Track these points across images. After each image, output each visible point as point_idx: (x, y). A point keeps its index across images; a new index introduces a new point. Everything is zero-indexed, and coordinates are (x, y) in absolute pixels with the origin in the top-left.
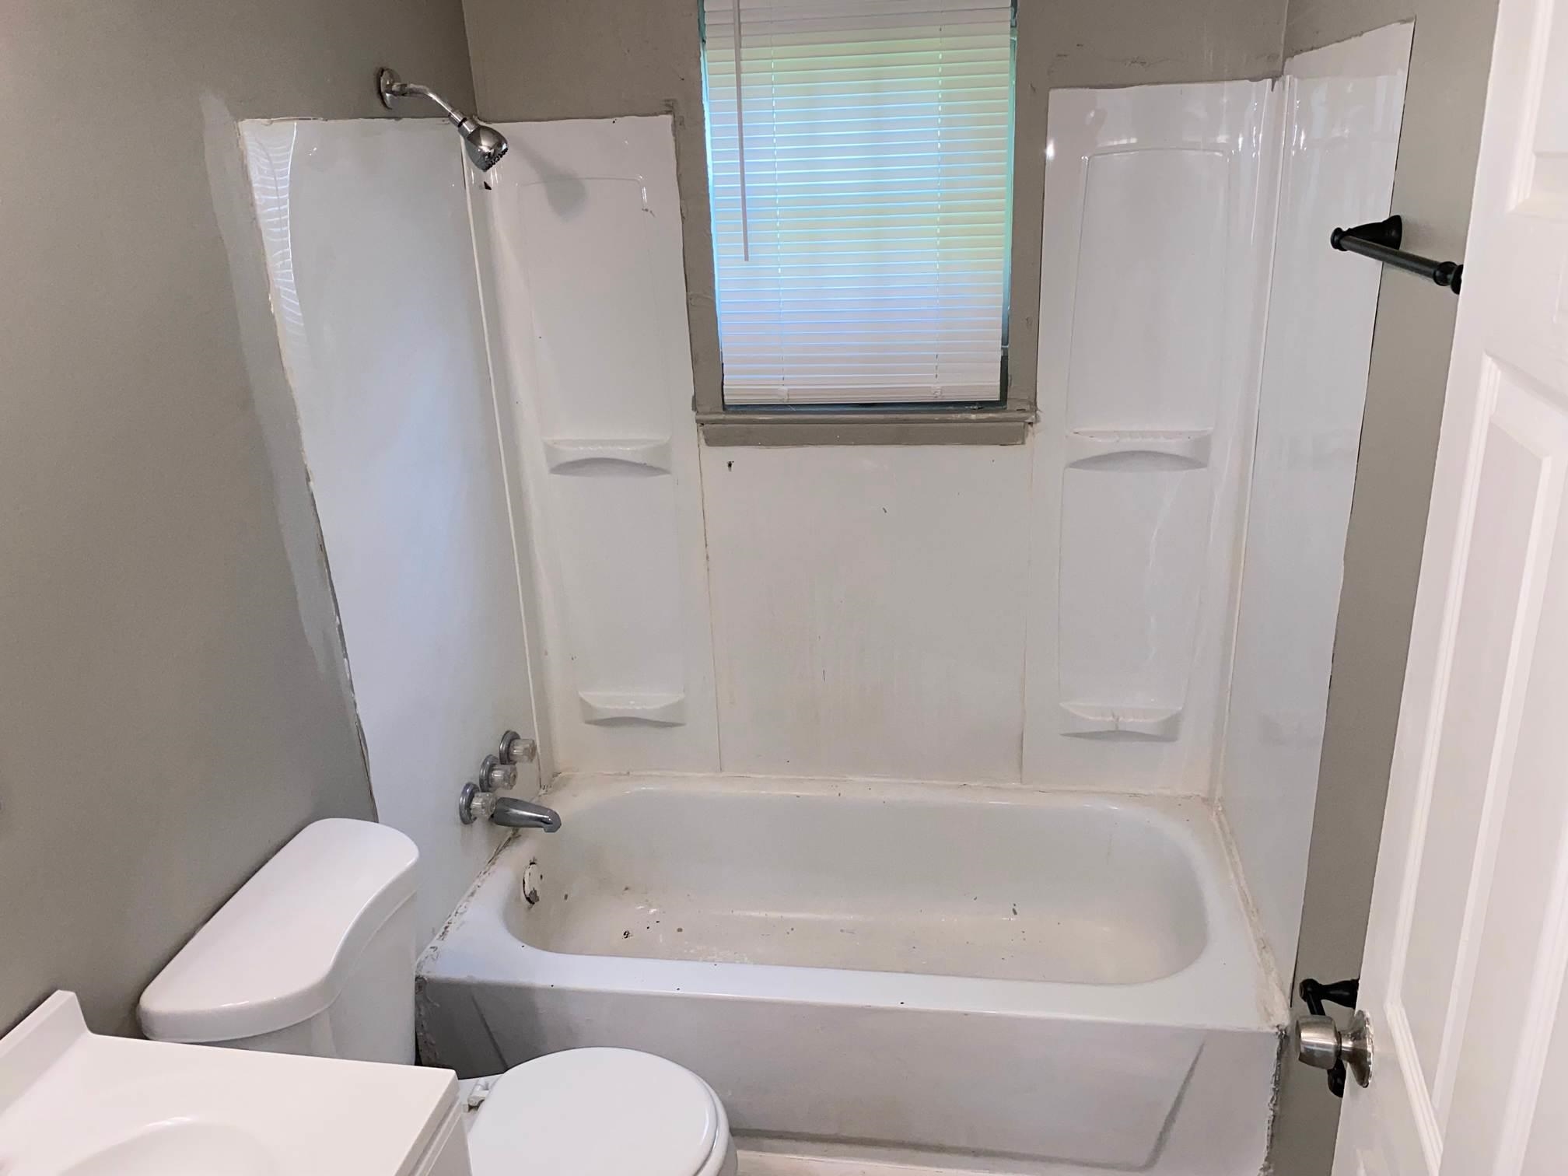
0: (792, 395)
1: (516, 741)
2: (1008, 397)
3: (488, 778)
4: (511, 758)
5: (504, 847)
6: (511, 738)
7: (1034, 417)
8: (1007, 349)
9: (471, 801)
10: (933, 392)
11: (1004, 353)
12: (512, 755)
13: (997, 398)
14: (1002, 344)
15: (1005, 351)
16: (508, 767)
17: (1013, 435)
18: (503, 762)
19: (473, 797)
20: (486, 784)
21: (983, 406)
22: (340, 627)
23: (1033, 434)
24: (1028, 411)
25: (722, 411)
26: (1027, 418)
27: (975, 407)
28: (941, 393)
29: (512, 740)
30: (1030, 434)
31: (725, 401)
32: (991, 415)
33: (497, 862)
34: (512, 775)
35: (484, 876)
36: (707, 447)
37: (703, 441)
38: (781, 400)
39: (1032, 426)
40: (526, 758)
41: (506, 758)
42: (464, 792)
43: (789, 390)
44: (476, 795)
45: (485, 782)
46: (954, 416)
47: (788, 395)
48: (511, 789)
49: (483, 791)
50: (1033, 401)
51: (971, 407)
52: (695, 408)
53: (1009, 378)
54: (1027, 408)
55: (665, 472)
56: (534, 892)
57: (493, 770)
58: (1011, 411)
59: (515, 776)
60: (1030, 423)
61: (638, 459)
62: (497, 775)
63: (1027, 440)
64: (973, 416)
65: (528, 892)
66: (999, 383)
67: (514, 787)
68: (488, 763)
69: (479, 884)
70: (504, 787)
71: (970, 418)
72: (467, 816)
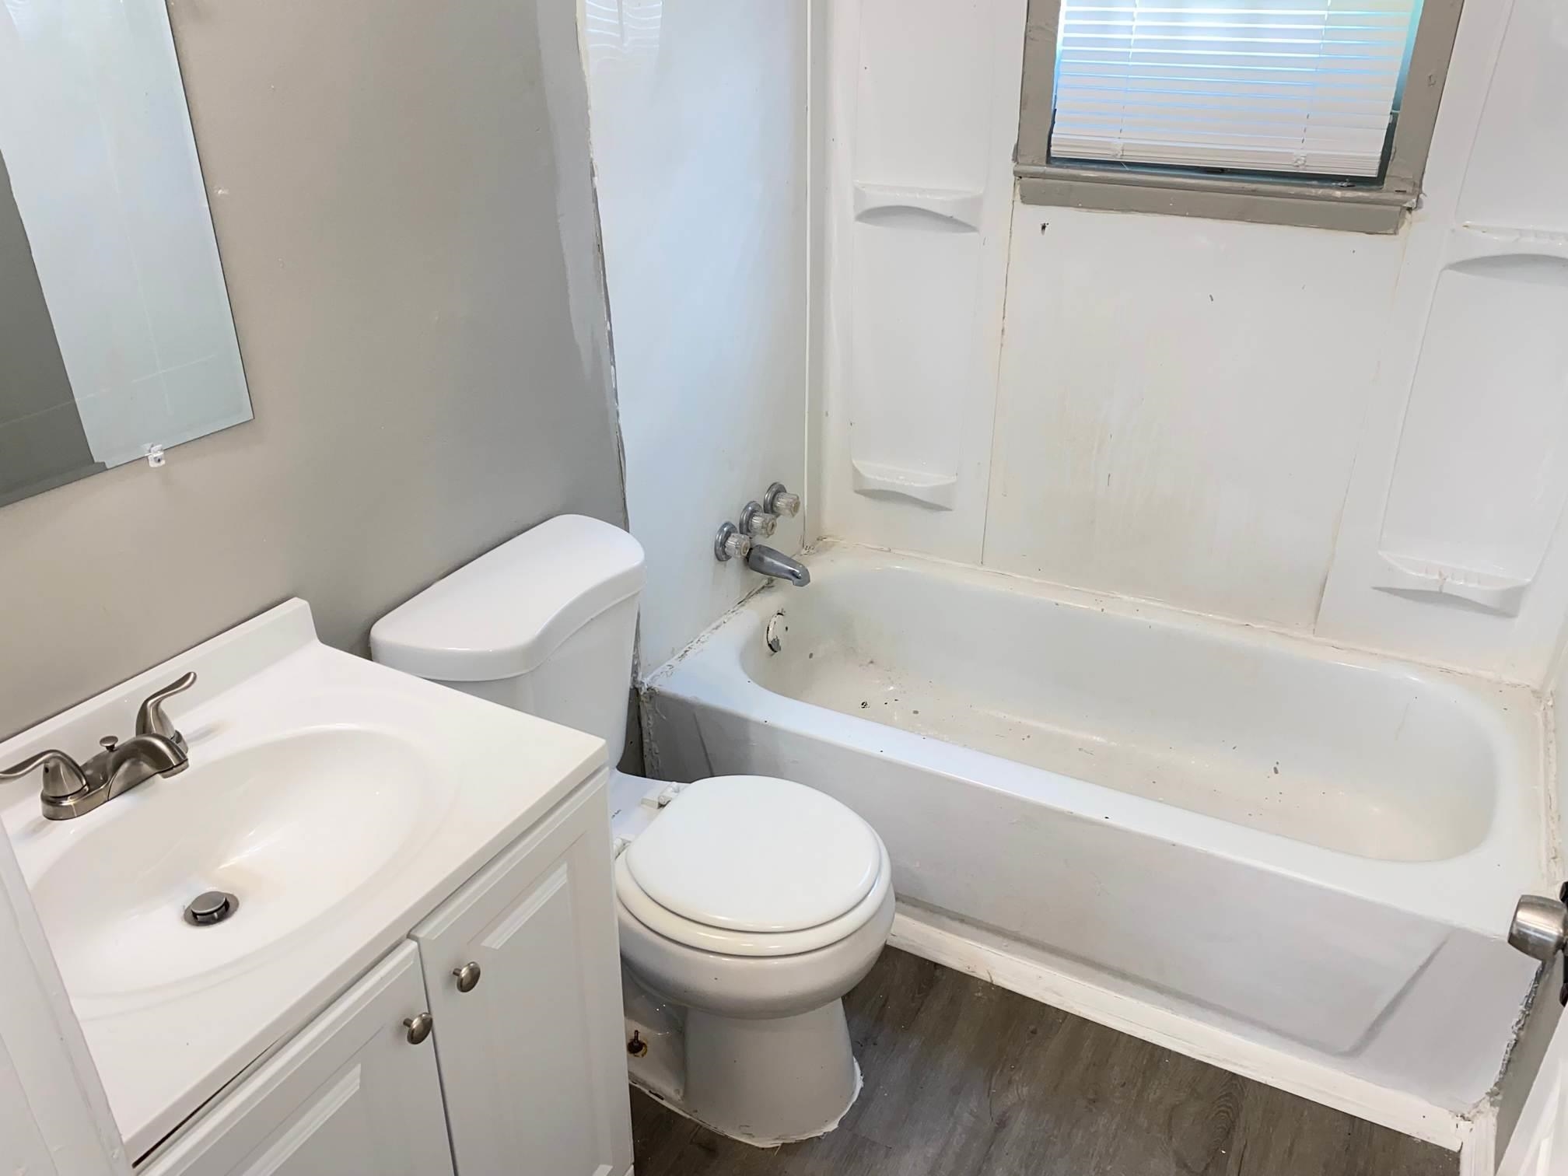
0: (1127, 151)
1: (782, 494)
2: (1388, 173)
3: (748, 523)
4: (775, 509)
5: (757, 593)
6: (778, 490)
7: (1414, 200)
8: (1397, 114)
9: (727, 539)
10: (1295, 159)
11: (1393, 120)
12: (776, 506)
13: (1374, 174)
14: (1393, 109)
15: (1394, 116)
16: (769, 516)
17: (1386, 224)
18: (766, 511)
19: (730, 536)
20: (746, 528)
21: (1355, 182)
22: (610, 333)
23: (1411, 223)
24: (1410, 194)
25: (1045, 164)
26: (1405, 202)
27: (1344, 184)
28: (1305, 161)
29: (778, 492)
30: (1406, 224)
31: (1052, 152)
32: (1360, 194)
33: (747, 605)
34: (770, 524)
35: (732, 615)
36: (1022, 205)
37: (1018, 197)
38: (1115, 156)
39: (1410, 213)
40: (787, 511)
41: (770, 508)
42: (721, 530)
43: (1124, 144)
44: (732, 534)
45: (745, 526)
46: (1313, 191)
47: (1123, 150)
48: (768, 537)
49: (742, 533)
50: (1418, 182)
51: (1340, 184)
52: (1015, 159)
53: (1393, 150)
54: (1409, 189)
55: (973, 229)
56: (776, 641)
57: (754, 516)
58: (1388, 191)
59: (773, 525)
60: (1410, 209)
61: (947, 212)
62: (757, 521)
63: (1401, 231)
64: (1338, 194)
65: (771, 638)
66: (1380, 155)
67: (771, 537)
68: (750, 508)
69: (726, 621)
70: (762, 534)
71: (1333, 195)
72: (721, 554)
